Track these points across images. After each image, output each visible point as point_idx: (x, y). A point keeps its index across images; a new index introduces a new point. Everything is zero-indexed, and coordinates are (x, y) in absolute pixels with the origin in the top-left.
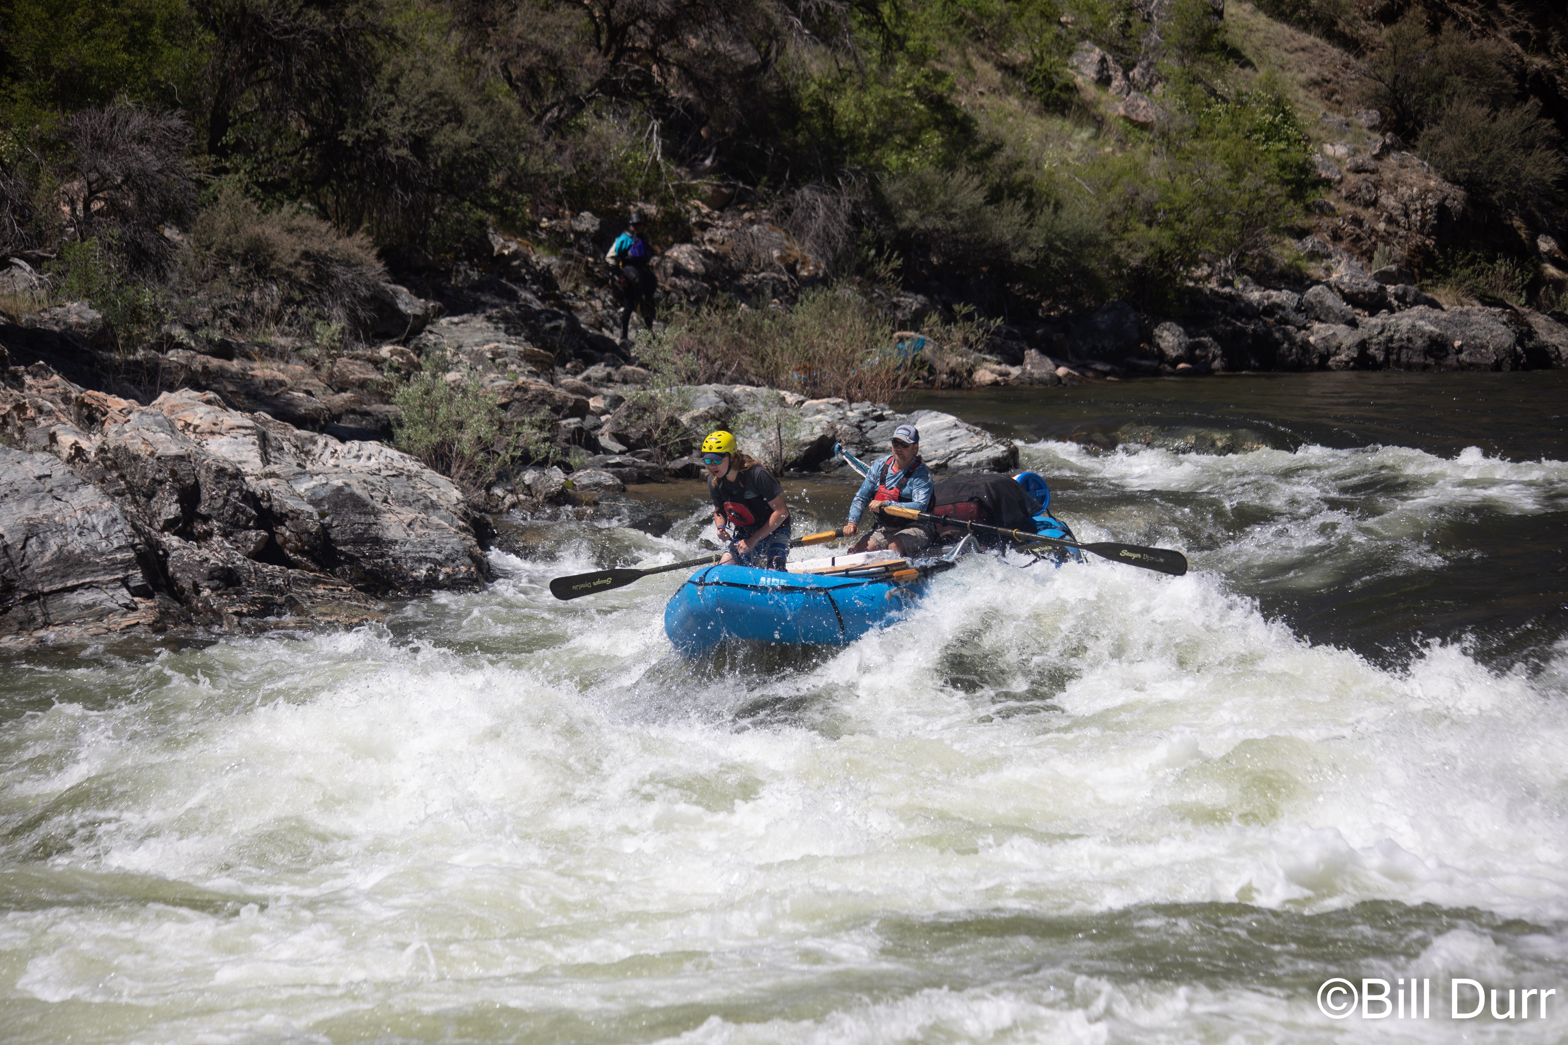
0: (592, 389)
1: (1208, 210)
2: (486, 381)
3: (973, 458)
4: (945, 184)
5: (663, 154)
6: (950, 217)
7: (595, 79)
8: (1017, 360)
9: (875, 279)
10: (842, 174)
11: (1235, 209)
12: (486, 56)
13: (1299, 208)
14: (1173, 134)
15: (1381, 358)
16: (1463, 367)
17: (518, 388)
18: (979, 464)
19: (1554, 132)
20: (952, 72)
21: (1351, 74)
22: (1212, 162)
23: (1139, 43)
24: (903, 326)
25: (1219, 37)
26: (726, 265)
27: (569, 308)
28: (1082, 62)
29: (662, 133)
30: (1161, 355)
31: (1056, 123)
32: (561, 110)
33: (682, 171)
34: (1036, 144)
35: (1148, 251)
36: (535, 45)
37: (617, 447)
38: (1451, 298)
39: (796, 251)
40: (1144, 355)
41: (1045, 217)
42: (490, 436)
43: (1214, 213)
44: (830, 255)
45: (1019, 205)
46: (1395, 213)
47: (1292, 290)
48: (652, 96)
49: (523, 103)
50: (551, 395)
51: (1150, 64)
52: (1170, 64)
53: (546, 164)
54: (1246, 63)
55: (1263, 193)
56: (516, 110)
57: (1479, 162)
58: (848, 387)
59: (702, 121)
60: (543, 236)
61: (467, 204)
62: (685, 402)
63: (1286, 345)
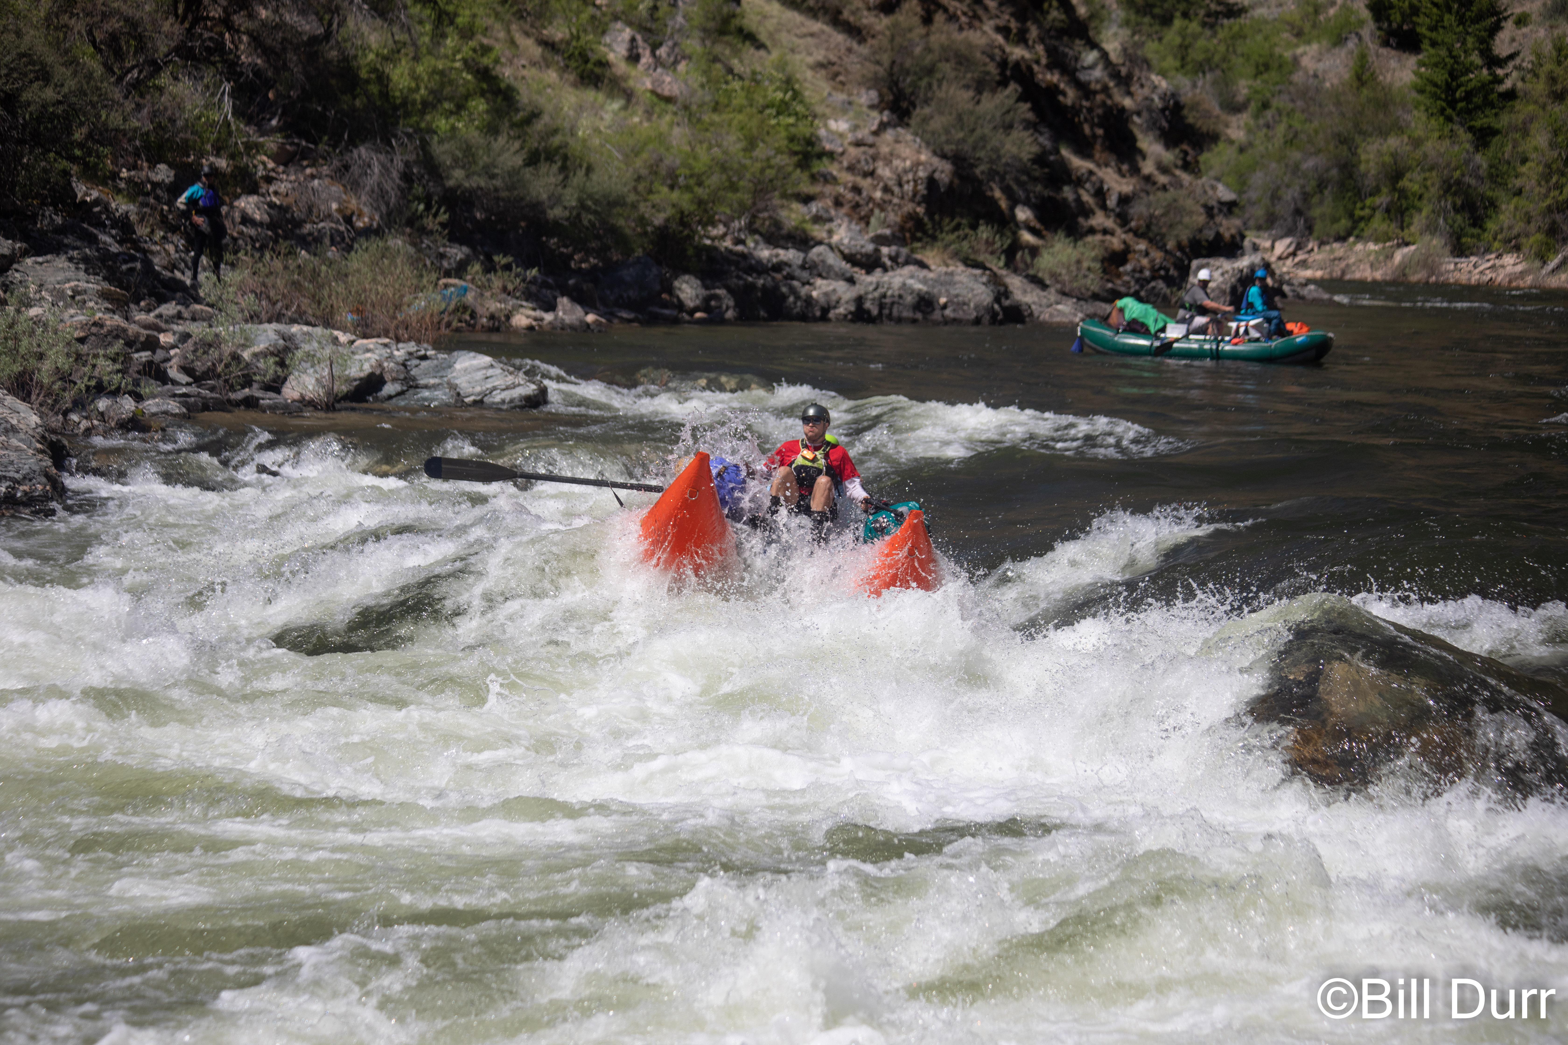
0: (163, 325)
1: (724, 177)
2: (66, 316)
3: (507, 395)
4: (488, 148)
5: (233, 114)
6: (493, 177)
7: (173, 44)
8: (550, 307)
9: (423, 231)
10: (395, 136)
11: (748, 176)
12: (73, 21)
13: (805, 176)
14: (694, 108)
15: (875, 311)
16: (946, 322)
17: (95, 324)
18: (512, 401)
19: (1030, 116)
20: (498, 47)
21: (853, 58)
22: (728, 133)
23: (666, 25)
24: (448, 274)
25: (736, 22)
26: (288, 216)
27: (145, 252)
28: (614, 40)
29: (233, 95)
30: (680, 306)
31: (590, 95)
32: (140, 72)
33: (251, 130)
34: (571, 113)
35: (670, 212)
36: (118, 12)
37: (184, 378)
38: (938, 260)
39: (353, 204)
40: (665, 305)
41: (578, 178)
42: (67, 367)
43: (729, 179)
44: (384, 208)
45: (555, 168)
46: (890, 183)
47: (799, 250)
48: (224, 61)
49: (105, 65)
50: (125, 330)
51: (675, 44)
52: (693, 44)
53: (125, 120)
54: (760, 46)
55: (773, 162)
56: (99, 70)
57: (964, 140)
58: (397, 328)
59: (269, 84)
60: (122, 185)
61: (52, 155)
62: (246, 339)
63: (791, 299)
